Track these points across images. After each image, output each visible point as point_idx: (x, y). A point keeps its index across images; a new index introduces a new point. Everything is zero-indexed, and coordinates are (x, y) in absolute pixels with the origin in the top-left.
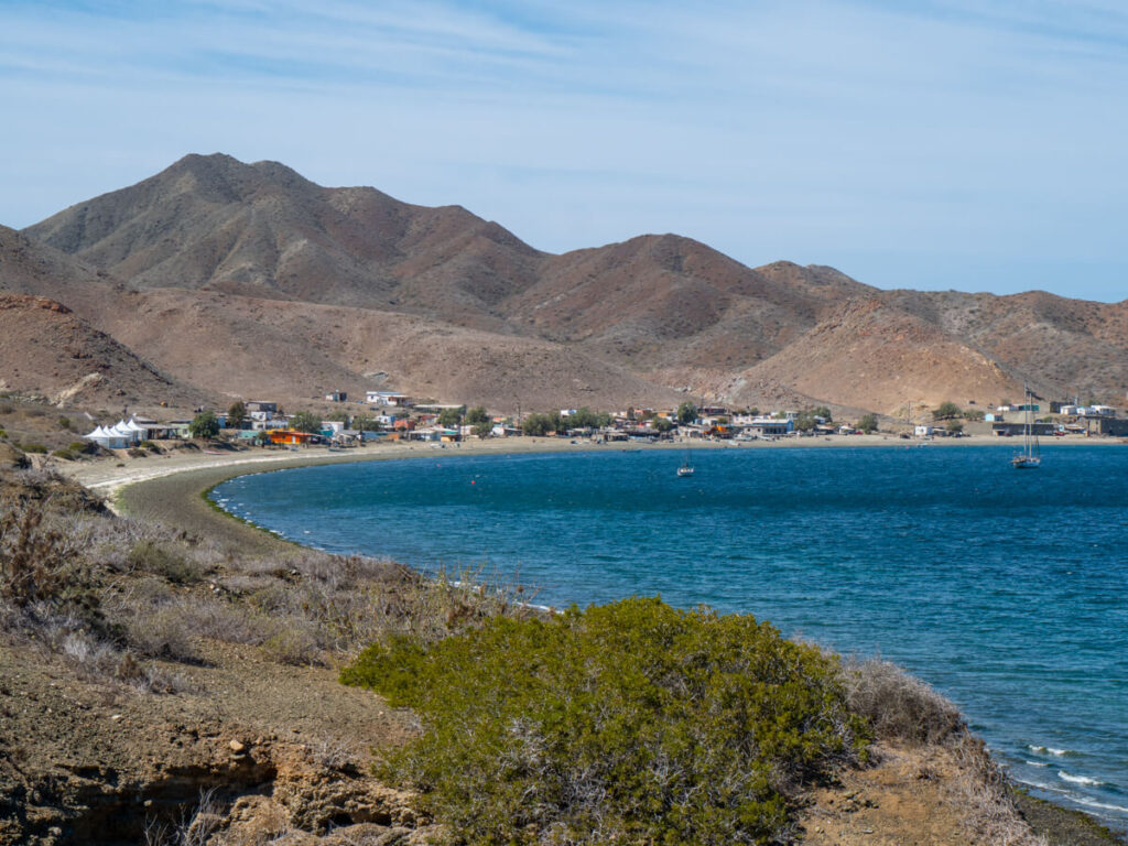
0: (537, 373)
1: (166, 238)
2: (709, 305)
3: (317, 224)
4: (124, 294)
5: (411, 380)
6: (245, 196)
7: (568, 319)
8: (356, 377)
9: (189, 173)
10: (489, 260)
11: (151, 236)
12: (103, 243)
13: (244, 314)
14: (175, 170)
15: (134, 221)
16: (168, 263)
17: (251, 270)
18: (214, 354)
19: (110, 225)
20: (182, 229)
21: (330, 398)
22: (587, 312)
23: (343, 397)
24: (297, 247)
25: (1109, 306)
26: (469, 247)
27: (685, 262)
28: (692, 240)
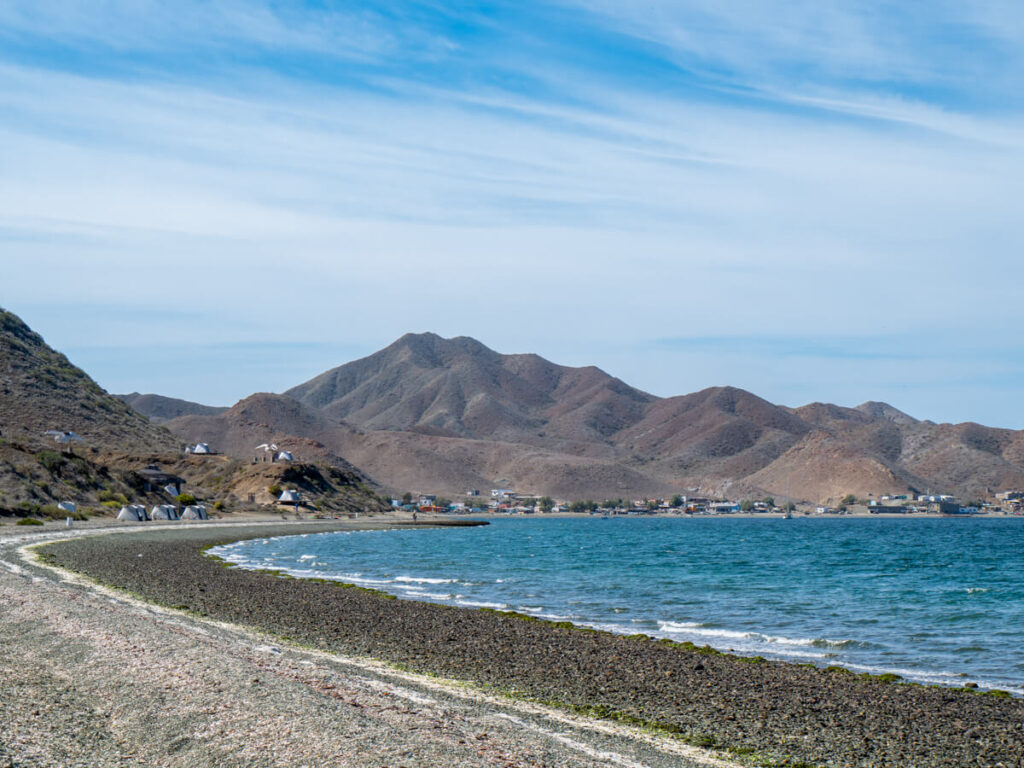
0: (597, 479)
1: (390, 392)
2: (748, 435)
3: (494, 381)
4: (355, 435)
5: (522, 483)
6: (446, 362)
7: (655, 445)
8: (487, 483)
9: (407, 347)
10: (610, 405)
11: (381, 391)
12: (347, 397)
13: (425, 447)
14: (397, 346)
15: (369, 381)
16: (390, 410)
17: (447, 415)
18: (406, 470)
19: (353, 385)
20: (401, 386)
21: (470, 493)
22: (668, 440)
23: (477, 493)
24: (477, 399)
25: (1017, 432)
26: (597, 396)
27: (738, 406)
28: (742, 391)
